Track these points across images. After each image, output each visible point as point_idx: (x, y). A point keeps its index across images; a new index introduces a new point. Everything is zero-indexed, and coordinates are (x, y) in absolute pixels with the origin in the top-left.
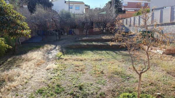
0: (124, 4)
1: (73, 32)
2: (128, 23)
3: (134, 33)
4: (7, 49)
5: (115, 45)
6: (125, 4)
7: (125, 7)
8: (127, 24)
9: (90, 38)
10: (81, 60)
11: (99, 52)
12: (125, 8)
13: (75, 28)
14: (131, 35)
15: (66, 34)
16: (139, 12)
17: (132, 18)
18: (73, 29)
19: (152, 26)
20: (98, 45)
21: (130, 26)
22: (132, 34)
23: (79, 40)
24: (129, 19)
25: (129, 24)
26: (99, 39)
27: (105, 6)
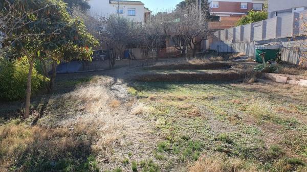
0: (212, 6)
1: (131, 53)
2: (229, 36)
3: (241, 53)
4: (41, 82)
5: (219, 74)
6: (214, 5)
7: (213, 9)
8: (227, 38)
9: (169, 63)
10: (180, 100)
11: (196, 86)
12: (215, 13)
13: (134, 47)
14: (238, 58)
15: (119, 58)
16: (246, 18)
17: (238, 28)
18: (130, 49)
19: (278, 40)
20: (190, 74)
21: (234, 41)
22: (238, 55)
23: (150, 68)
24: (231, 31)
25: (231, 38)
26: (184, 64)
27: (176, 8)
